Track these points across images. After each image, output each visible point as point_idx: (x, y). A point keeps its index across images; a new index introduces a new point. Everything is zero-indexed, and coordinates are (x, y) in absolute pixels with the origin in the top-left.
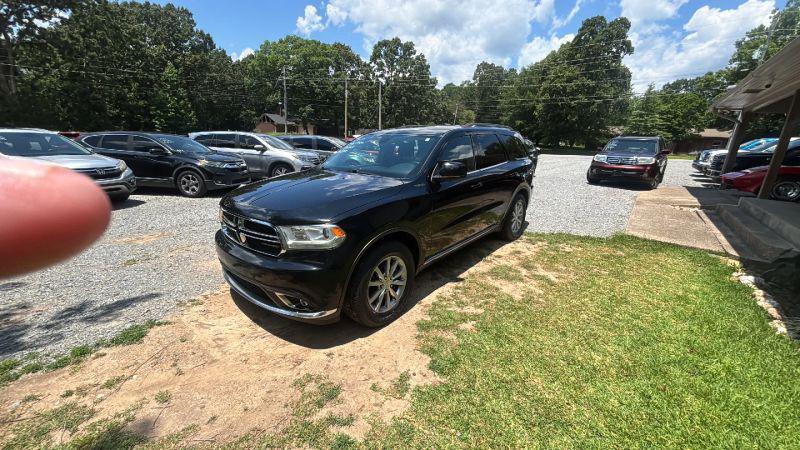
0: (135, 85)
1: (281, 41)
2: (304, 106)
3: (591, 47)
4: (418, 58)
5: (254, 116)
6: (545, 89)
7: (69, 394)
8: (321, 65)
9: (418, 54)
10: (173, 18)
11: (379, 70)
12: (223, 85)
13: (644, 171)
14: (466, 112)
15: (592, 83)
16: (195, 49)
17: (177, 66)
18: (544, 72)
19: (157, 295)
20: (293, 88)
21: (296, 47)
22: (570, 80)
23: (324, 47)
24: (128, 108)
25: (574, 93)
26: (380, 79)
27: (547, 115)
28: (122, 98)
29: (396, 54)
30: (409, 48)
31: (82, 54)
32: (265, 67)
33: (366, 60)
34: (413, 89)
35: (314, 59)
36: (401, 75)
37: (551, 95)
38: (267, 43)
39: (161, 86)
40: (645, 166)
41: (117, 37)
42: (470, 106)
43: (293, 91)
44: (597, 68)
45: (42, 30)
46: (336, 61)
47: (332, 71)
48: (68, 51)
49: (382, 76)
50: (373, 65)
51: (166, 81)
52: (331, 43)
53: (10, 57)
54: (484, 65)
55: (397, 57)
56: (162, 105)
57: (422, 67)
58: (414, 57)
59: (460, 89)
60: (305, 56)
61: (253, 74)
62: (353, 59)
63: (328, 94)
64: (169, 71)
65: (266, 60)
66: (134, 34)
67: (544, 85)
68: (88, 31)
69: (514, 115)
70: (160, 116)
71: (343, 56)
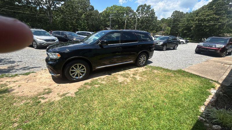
0: (75, 20)
1: (111, 7)
2: (116, 25)
3: (219, 3)
4: (152, 10)
5: (103, 28)
6: (196, 19)
7: (7, 82)
8: (122, 13)
9: (152, 9)
10: (85, 2)
11: (138, 14)
12: (96, 20)
13: (218, 50)
14: (168, 28)
15: (218, 17)
16: (90, 10)
17: (85, 15)
18: (198, 13)
19: (40, 67)
20: (114, 20)
21: (115, 8)
22: (208, 15)
23: (123, 8)
24: (74, 26)
25: (209, 21)
26: (138, 17)
27: (196, 29)
28: (72, 23)
29: (145, 9)
30: (149, 7)
31: (65, 13)
32: (107, 14)
33: (135, 11)
34: (149, 20)
35: (120, 11)
36: (145, 16)
37: (199, 21)
38: (108, 7)
39: (81, 20)
40: (219, 48)
41: (72, 8)
42: (169, 26)
43: (113, 21)
44: (221, 11)
45: (58, 7)
46: (126, 12)
47: (125, 15)
48: (62, 12)
49: (139, 16)
50: (137, 12)
51: (82, 19)
52: (126, 7)
53: (51, 14)
54: (176, 11)
55: (145, 10)
56: (80, 25)
57: (153, 13)
58: (150, 10)
59: (166, 20)
60: (117, 11)
61: (103, 16)
62: (132, 11)
63: (123, 22)
64: (83, 16)
65: (107, 12)
66: (76, 7)
67: (197, 18)
68: (67, 7)
69: (184, 29)
70: (80, 28)
71: (129, 10)
